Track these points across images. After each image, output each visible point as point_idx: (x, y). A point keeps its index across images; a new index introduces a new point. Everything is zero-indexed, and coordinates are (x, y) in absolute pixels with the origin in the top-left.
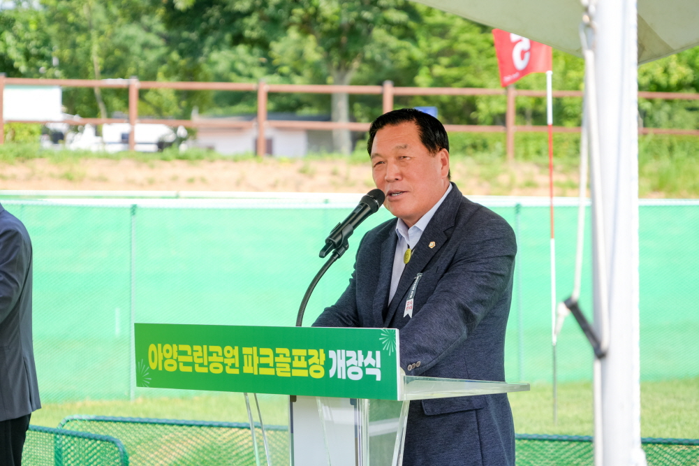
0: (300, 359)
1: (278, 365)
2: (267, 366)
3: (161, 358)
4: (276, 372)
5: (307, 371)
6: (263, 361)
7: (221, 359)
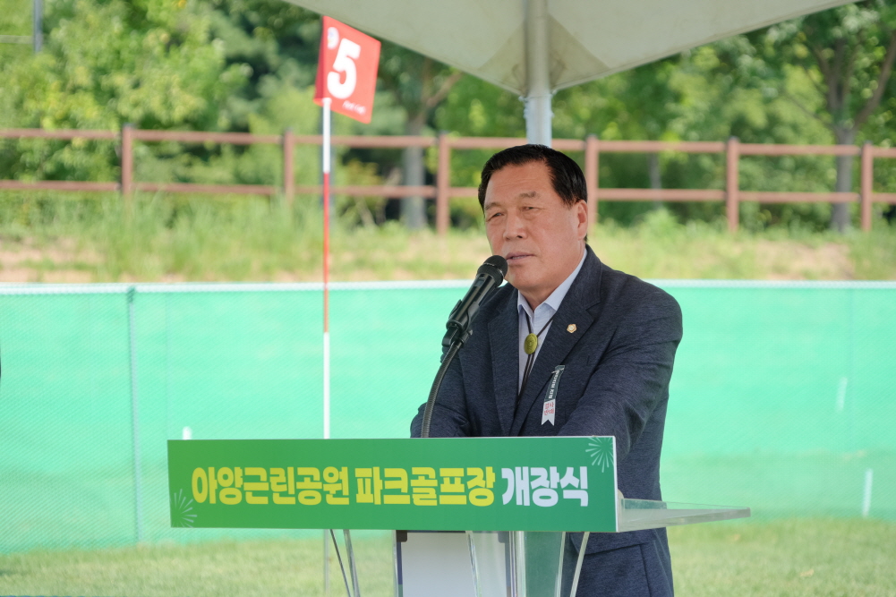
0: (452, 480)
1: (415, 490)
2: (397, 492)
3: (214, 486)
4: (412, 500)
5: (465, 497)
6: (390, 485)
7: (319, 486)
